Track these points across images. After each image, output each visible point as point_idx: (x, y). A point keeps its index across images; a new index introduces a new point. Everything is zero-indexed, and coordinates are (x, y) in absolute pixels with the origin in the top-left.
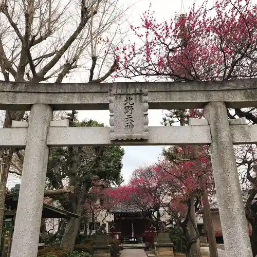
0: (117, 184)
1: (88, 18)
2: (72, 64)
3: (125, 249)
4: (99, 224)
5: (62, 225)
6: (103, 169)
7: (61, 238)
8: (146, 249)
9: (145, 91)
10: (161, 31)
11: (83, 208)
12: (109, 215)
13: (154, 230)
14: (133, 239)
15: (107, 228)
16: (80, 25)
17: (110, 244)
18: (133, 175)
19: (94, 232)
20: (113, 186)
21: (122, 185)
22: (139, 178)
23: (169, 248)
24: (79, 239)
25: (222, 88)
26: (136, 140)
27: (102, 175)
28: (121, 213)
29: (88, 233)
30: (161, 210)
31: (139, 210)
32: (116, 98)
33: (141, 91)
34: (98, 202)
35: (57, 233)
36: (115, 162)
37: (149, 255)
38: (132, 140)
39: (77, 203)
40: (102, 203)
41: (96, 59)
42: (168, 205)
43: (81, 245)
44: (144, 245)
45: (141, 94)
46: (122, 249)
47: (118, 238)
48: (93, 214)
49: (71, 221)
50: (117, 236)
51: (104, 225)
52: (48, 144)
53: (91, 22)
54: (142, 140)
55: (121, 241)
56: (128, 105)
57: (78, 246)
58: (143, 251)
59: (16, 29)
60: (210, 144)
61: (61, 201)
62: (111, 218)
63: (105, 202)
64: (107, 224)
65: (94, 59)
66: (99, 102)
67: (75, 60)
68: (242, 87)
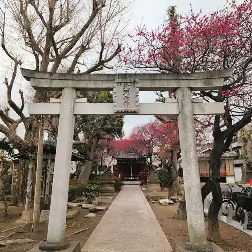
0: (120, 137)
1: (98, 10)
2: (86, 46)
3: (125, 185)
4: (106, 166)
5: (79, 167)
6: (110, 126)
7: (78, 176)
8: (141, 185)
9: (137, 80)
10: (149, 37)
11: (95, 154)
12: (114, 160)
13: (147, 171)
14: (132, 178)
15: (112, 169)
16: (92, 15)
17: (114, 180)
18: (132, 130)
19: (102, 173)
20: (117, 139)
21: (124, 138)
22: (136, 133)
23: (157, 184)
24: (92, 177)
25: (188, 78)
26: (131, 112)
27: (109, 131)
28: (123, 159)
29: (98, 173)
30: (153, 157)
31: (136, 157)
32: (118, 84)
33: (134, 80)
34: (105, 151)
35: (75, 173)
36: (118, 121)
37: (143, 189)
38: (128, 112)
39: (90, 151)
40: (108, 151)
41: (104, 44)
42: (156, 154)
43: (93, 181)
44: (140, 182)
45: (134, 82)
46: (123, 185)
47: (120, 177)
48: (102, 159)
49: (86, 163)
50: (120, 175)
51: (110, 167)
52: (74, 113)
53: (101, 13)
54: (134, 112)
55: (123, 179)
56: (126, 89)
57: (90, 182)
58: (139, 186)
59: (42, 18)
60: (178, 115)
61: (78, 150)
62: (115, 162)
63: (111, 151)
64: (112, 166)
65: (103, 45)
66: (107, 87)
67: (88, 43)
68: (202, 77)
